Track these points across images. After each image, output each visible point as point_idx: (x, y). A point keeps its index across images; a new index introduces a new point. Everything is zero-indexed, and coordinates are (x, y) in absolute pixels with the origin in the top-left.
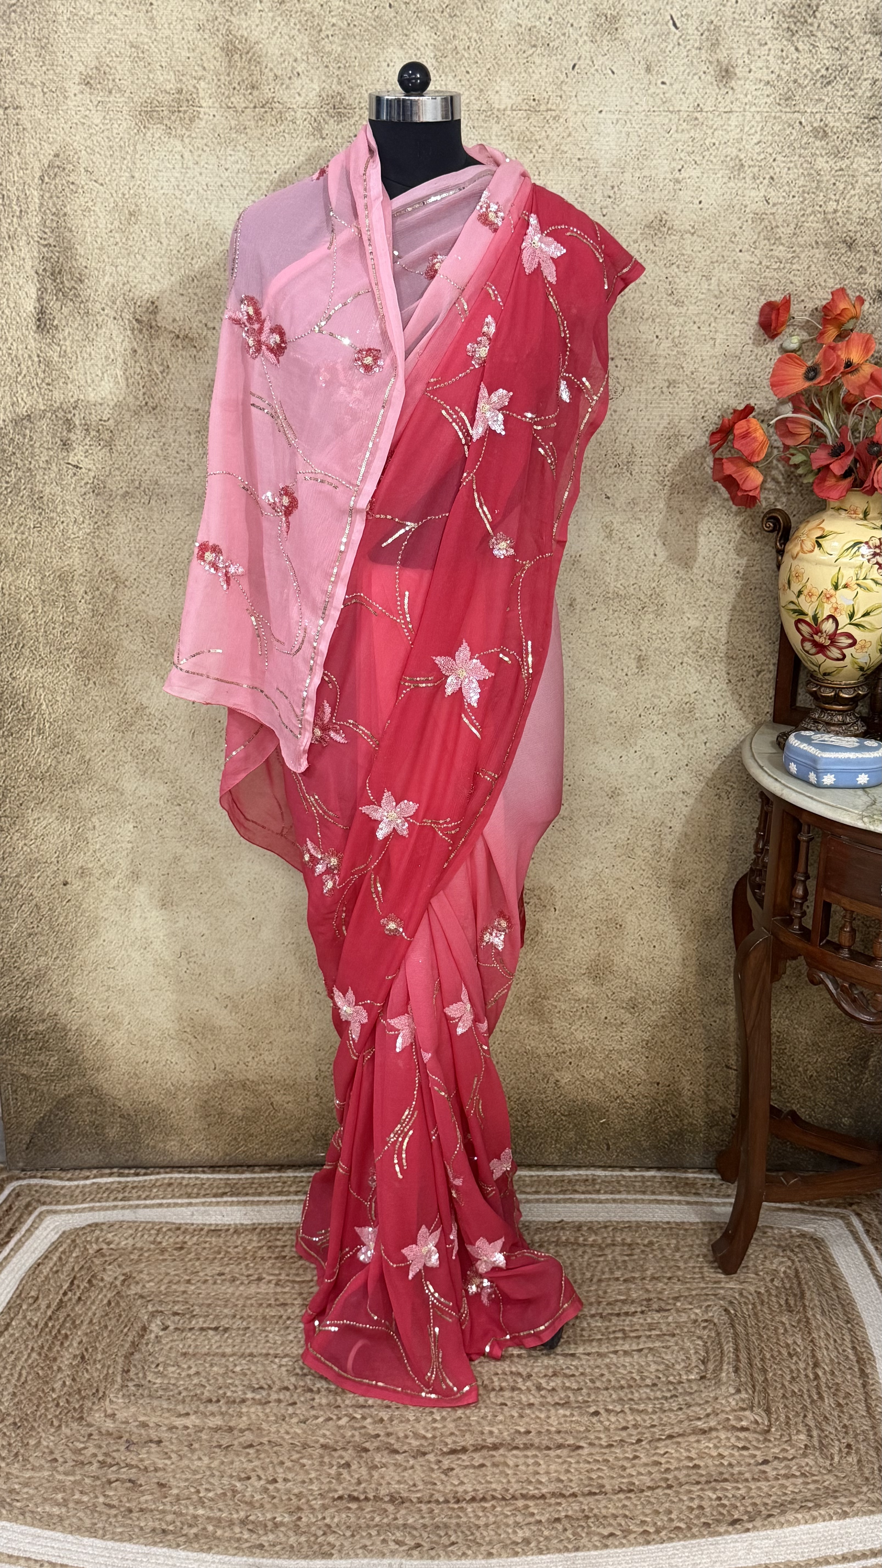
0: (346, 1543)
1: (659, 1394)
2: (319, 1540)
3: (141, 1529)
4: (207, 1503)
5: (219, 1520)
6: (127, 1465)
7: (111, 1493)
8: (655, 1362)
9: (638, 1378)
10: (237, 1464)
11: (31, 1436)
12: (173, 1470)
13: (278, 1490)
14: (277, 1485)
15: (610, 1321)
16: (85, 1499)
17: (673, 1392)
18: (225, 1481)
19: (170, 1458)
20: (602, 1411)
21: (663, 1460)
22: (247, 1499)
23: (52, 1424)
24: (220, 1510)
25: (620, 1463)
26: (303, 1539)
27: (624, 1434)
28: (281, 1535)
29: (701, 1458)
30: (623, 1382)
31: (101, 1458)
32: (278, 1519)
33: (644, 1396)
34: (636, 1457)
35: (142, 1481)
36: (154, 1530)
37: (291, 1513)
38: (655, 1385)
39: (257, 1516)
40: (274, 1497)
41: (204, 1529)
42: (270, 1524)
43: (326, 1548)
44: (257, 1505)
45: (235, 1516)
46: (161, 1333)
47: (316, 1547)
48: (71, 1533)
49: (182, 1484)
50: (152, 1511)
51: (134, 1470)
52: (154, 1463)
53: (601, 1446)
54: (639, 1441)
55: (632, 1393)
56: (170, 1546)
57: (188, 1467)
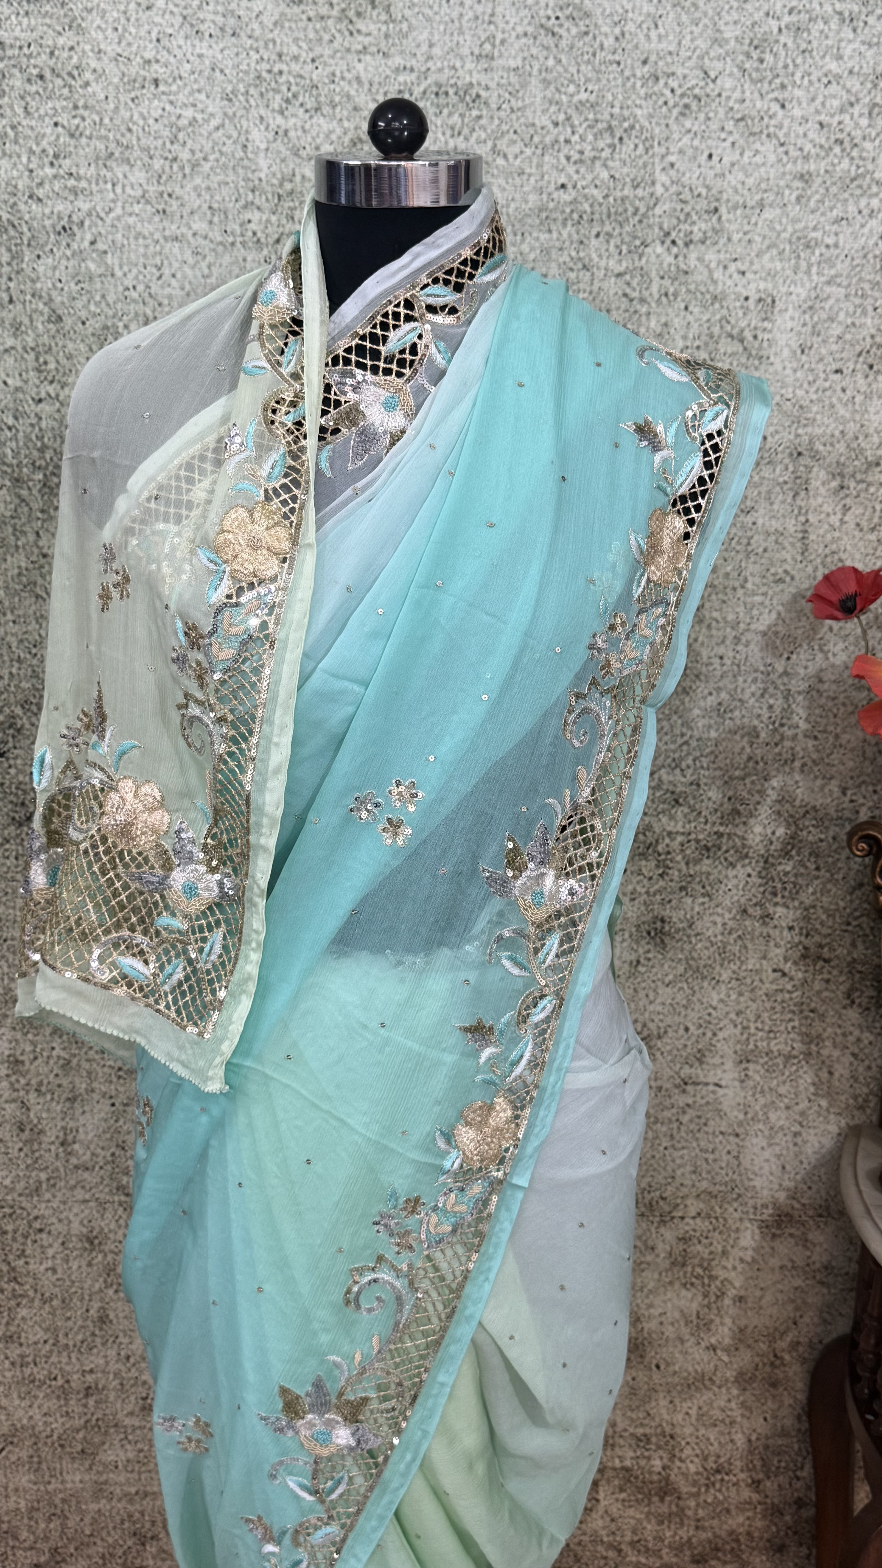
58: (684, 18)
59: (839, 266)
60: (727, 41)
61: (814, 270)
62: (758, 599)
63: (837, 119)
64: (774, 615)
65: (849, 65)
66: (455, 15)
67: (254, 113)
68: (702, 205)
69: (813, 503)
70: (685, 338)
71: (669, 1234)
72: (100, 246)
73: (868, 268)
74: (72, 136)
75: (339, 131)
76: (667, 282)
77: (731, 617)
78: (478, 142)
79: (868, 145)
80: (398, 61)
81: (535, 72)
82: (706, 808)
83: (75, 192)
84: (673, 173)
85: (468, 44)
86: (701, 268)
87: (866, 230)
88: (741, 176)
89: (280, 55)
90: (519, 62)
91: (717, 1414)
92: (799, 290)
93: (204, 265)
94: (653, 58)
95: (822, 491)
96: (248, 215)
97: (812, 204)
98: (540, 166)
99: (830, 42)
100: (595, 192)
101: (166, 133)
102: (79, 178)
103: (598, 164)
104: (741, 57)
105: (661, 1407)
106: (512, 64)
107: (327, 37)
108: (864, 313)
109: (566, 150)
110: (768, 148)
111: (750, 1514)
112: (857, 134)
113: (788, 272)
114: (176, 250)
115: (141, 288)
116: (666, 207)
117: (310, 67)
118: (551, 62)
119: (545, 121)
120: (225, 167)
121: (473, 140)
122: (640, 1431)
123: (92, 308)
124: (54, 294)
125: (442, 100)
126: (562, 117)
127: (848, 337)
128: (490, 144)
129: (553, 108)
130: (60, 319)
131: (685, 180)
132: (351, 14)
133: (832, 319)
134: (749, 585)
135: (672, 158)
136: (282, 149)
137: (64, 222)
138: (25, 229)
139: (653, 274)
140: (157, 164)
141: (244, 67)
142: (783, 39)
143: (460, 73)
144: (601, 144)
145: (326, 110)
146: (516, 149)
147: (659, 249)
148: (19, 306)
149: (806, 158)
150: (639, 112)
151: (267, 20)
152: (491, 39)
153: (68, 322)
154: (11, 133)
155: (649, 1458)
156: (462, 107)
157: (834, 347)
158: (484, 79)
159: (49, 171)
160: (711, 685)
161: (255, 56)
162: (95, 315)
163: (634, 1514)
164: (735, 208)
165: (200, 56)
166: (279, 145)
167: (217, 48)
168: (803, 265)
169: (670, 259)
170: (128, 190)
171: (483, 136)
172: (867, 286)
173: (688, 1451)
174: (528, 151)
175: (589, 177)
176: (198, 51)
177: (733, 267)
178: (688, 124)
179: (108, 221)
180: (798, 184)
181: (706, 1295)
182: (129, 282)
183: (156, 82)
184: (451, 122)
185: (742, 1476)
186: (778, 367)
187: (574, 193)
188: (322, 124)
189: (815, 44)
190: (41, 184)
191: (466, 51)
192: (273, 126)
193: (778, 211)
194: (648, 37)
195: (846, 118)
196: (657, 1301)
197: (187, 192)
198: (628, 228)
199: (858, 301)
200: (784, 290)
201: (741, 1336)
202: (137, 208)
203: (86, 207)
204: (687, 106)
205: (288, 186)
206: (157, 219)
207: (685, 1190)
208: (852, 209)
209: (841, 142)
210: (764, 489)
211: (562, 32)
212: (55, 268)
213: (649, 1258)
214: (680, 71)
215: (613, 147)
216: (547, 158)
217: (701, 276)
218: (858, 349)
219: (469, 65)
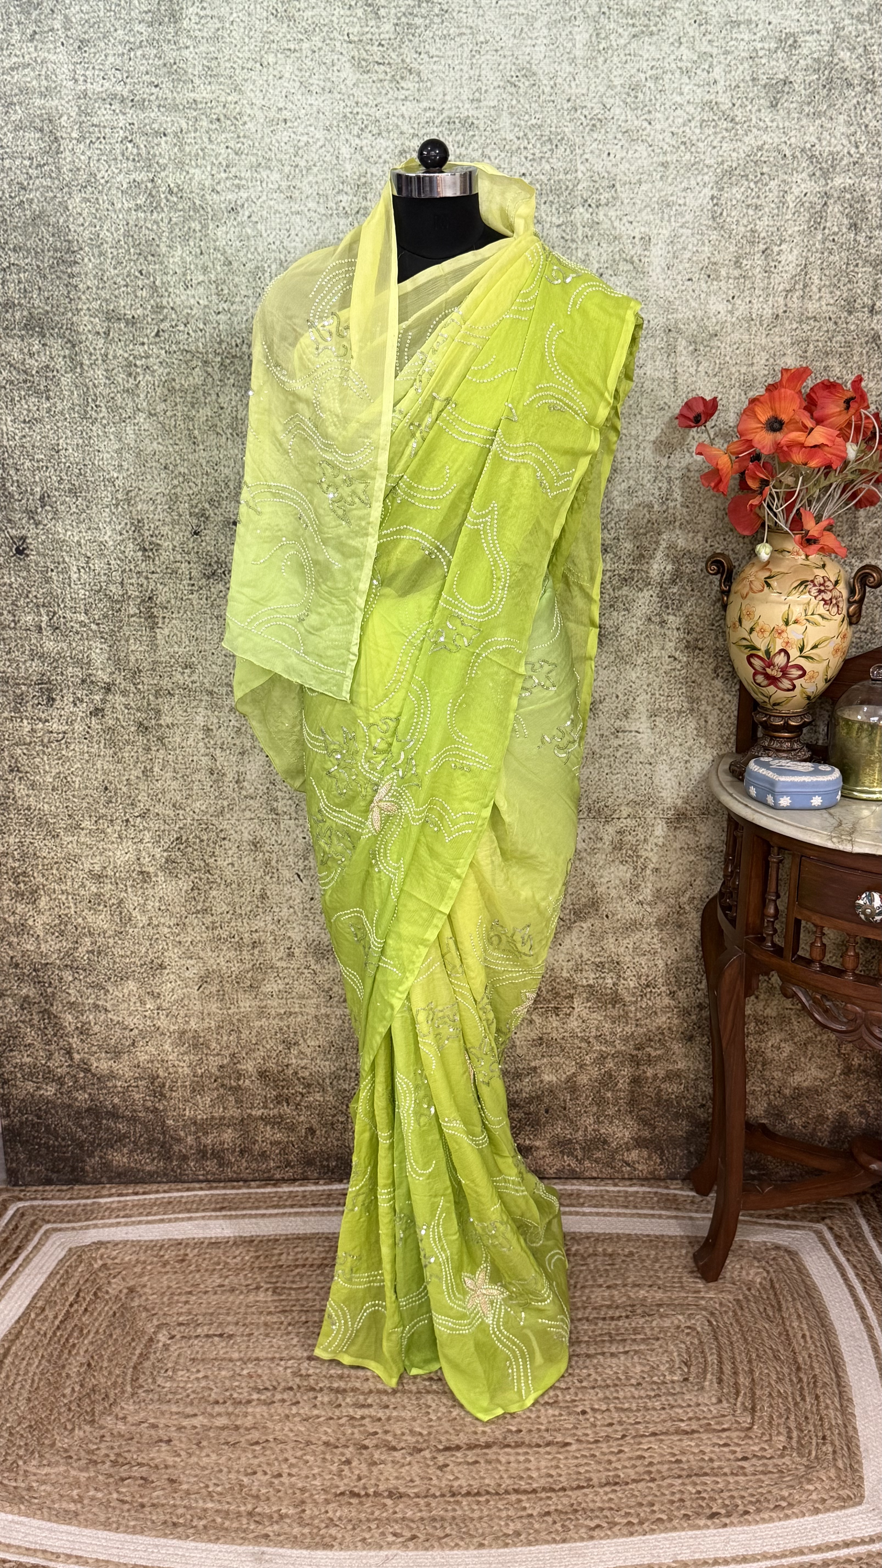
0: (346, 1535)
1: (642, 1393)
2: (321, 1532)
3: (153, 1522)
4: (216, 1497)
5: (227, 1513)
6: (138, 1464)
7: (124, 1490)
8: (640, 1363)
9: (623, 1377)
10: (243, 1459)
11: (46, 1438)
12: (184, 1467)
13: (283, 1484)
14: (282, 1479)
15: (596, 1324)
16: (100, 1495)
17: (657, 1392)
18: (232, 1476)
19: (179, 1455)
20: (588, 1410)
21: (646, 1454)
22: (254, 1492)
23: (65, 1428)
24: (228, 1503)
25: (606, 1458)
26: (306, 1531)
27: (609, 1429)
28: (286, 1526)
29: (683, 1453)
30: (608, 1382)
31: (113, 1458)
32: (283, 1511)
33: (629, 1394)
34: (620, 1451)
35: (154, 1477)
36: (165, 1522)
37: (296, 1506)
38: (639, 1384)
39: (263, 1508)
40: (279, 1491)
41: (214, 1520)
42: (276, 1516)
43: (327, 1540)
44: (263, 1498)
45: (243, 1508)
46: (169, 1342)
47: (318, 1539)
48: (86, 1527)
49: (192, 1480)
50: (163, 1505)
51: (145, 1468)
52: (165, 1460)
53: (589, 1442)
54: (624, 1436)
55: (617, 1391)
56: (180, 1538)
57: (197, 1464)
58: (590, 74)
59: (687, 217)
60: (615, 87)
61: (673, 219)
62: (649, 421)
63: (681, 130)
64: (659, 431)
65: (688, 97)
66: (458, 77)
67: (342, 137)
68: (605, 183)
69: (679, 360)
70: (599, 262)
71: (611, 829)
72: (254, 219)
73: (704, 217)
74: (237, 154)
75: (392, 146)
76: (586, 229)
77: (634, 433)
78: (473, 150)
79: (700, 144)
80: (425, 104)
81: (505, 108)
82: (623, 553)
83: (238, 187)
84: (587, 165)
85: (466, 94)
86: (606, 220)
87: (702, 195)
88: (627, 165)
89: (357, 103)
90: (496, 103)
91: (645, 947)
92: (664, 231)
93: (315, 228)
94: (573, 98)
95: (684, 352)
96: (340, 198)
97: (670, 180)
98: (509, 163)
99: (675, 85)
100: (543, 177)
101: (292, 150)
102: (241, 179)
103: (544, 160)
104: (624, 96)
105: (610, 943)
106: (492, 104)
107: (384, 92)
108: (703, 244)
109: (524, 153)
110: (642, 148)
111: (669, 1015)
112: (694, 138)
113: (658, 221)
114: (298, 220)
115: (278, 243)
116: (585, 185)
117: (375, 109)
118: (514, 102)
119: (511, 136)
120: (326, 169)
121: (470, 149)
122: (598, 960)
123: (249, 256)
124: (227, 248)
125: (452, 126)
126: (521, 134)
127: (695, 259)
128: (480, 151)
129: (517, 129)
130: (230, 263)
131: (595, 169)
132: (398, 78)
133: (684, 249)
134: (644, 412)
135: (586, 156)
136: (359, 158)
137: (232, 205)
138: (209, 210)
139: (579, 225)
140: (287, 169)
141: (336, 111)
142: (648, 84)
143: (462, 110)
144: (545, 149)
145: (384, 134)
146: (495, 154)
147: (581, 210)
148: (207, 256)
149: (665, 153)
150: (566, 130)
151: (350, 83)
152: (479, 90)
153: (235, 265)
154: (201, 154)
155: (604, 978)
156: (463, 130)
157: (687, 265)
158: (476, 113)
159: (223, 175)
160: (624, 476)
161: (342, 104)
162: (251, 260)
163: (596, 1017)
164: (625, 184)
165: (311, 105)
166: (357, 155)
167: (320, 100)
168: (666, 217)
169: (588, 216)
170: (270, 185)
171: (476, 146)
172: (704, 228)
173: (628, 973)
174: (503, 155)
175: (539, 169)
176: (309, 102)
177: (625, 219)
178: (595, 135)
179: (258, 204)
180: (662, 169)
181: (635, 869)
182: (271, 240)
183: (285, 121)
184: (457, 139)
185: (663, 989)
186: (654, 278)
187: (530, 178)
188: (382, 142)
189: (667, 86)
190: (219, 183)
191: (465, 97)
192: (354, 145)
193: (650, 185)
194: (570, 85)
195: (687, 129)
196: (605, 873)
197: (304, 186)
198: (562, 198)
199: (699, 237)
200: (655, 232)
201: (659, 895)
202: (275, 196)
203: (245, 196)
204: (594, 125)
205: (363, 180)
206: (287, 201)
207: (620, 800)
208: (693, 182)
209: (684, 143)
210: (649, 353)
211: (520, 84)
212: (227, 233)
213: (599, 845)
214: (589, 105)
215: (552, 150)
216: (514, 158)
217: (606, 225)
218: (701, 265)
219: (467, 106)
